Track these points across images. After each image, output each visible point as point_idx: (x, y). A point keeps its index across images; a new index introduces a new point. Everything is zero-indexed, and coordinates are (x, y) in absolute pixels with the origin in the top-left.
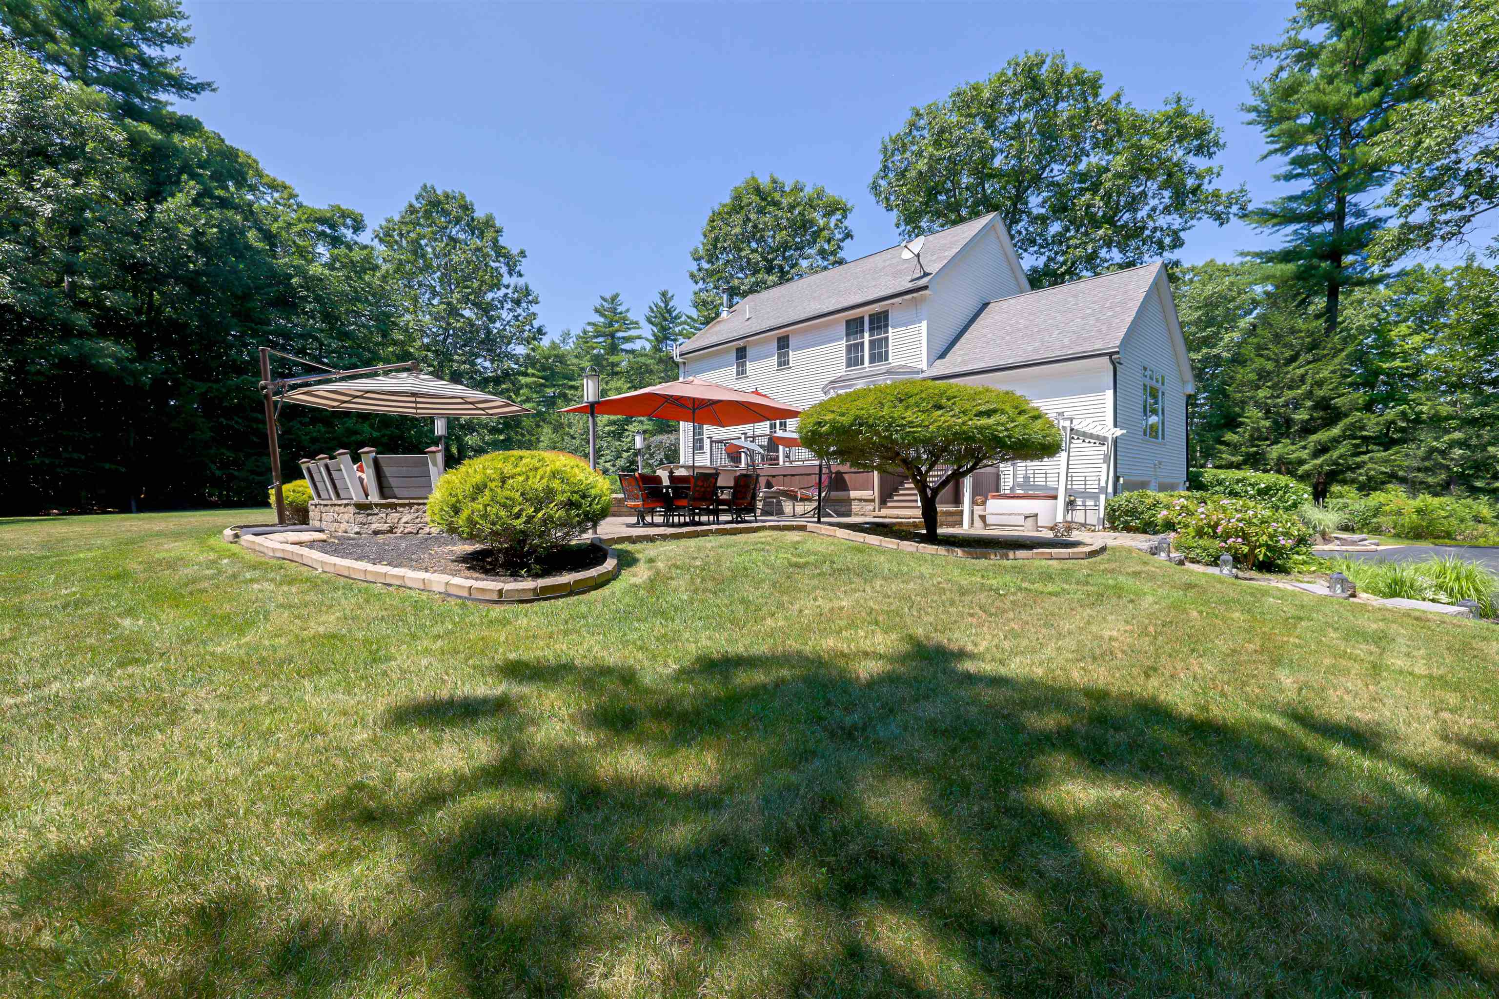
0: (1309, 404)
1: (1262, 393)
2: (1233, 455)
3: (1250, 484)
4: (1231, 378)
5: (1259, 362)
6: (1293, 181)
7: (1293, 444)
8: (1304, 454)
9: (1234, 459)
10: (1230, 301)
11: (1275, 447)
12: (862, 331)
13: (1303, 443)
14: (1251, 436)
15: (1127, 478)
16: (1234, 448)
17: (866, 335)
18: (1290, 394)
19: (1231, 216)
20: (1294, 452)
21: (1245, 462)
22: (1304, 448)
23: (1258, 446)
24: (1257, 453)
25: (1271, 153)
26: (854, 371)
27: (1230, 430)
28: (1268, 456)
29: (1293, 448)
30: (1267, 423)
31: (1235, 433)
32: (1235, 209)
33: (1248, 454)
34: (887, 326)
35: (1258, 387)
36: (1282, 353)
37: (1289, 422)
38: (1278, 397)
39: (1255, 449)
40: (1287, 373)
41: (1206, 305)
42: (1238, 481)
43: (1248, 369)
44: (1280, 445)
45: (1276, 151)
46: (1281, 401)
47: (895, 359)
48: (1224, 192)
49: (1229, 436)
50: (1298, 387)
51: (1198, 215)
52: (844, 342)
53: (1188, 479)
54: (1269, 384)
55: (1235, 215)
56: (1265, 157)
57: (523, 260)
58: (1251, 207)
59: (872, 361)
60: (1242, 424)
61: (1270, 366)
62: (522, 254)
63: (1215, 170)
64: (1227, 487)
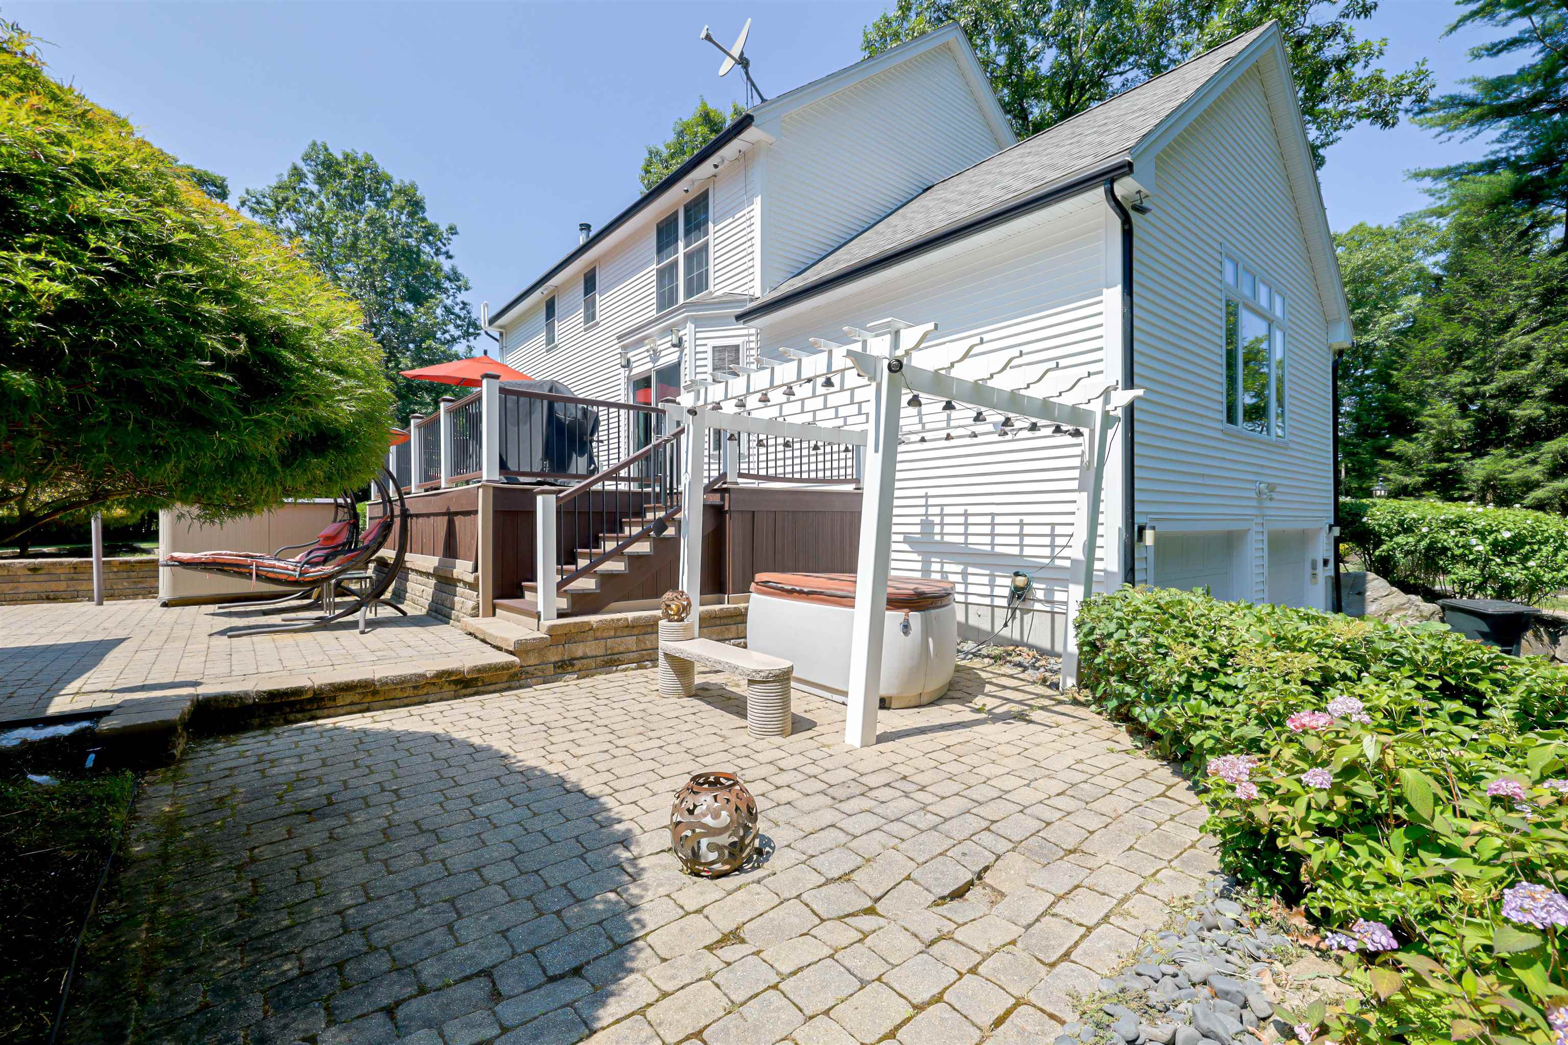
0: (1542, 390)
1: (1454, 380)
2: (1407, 475)
3: (1475, 531)
4: (1402, 356)
5: (1449, 331)
6: (1504, 54)
7: (1511, 456)
8: (1535, 473)
9: (1407, 480)
10: (1386, 274)
11: (1478, 461)
12: (677, 239)
13: (1531, 455)
14: (1437, 445)
15: (1162, 527)
16: (1407, 463)
17: (681, 244)
18: (1504, 378)
19: (1400, 114)
20: (1514, 469)
21: (1428, 486)
22: (1534, 462)
23: (1450, 460)
24: (1446, 471)
25: (1464, 20)
27: (1401, 436)
28: (1466, 475)
29: (1513, 462)
30: (1465, 424)
31: (1411, 440)
32: (1407, 102)
33: (1430, 472)
35: (1448, 371)
36: (1493, 312)
37: (1502, 421)
38: (1484, 382)
39: (1444, 465)
40: (1499, 345)
41: (1353, 281)
42: (1448, 524)
43: (1429, 342)
44: (1487, 459)
45: (1474, 14)
46: (1489, 389)
47: (718, 285)
48: (1389, 77)
49: (1400, 446)
50: (1520, 366)
51: (1346, 122)
52: (655, 265)
53: (1338, 521)
54: (1468, 363)
55: (1407, 111)
56: (1455, 28)
57: (453, 237)
58: (1433, 95)
60: (1418, 427)
61: (1470, 335)
62: (453, 230)
63: (1375, 48)
64: (1424, 536)
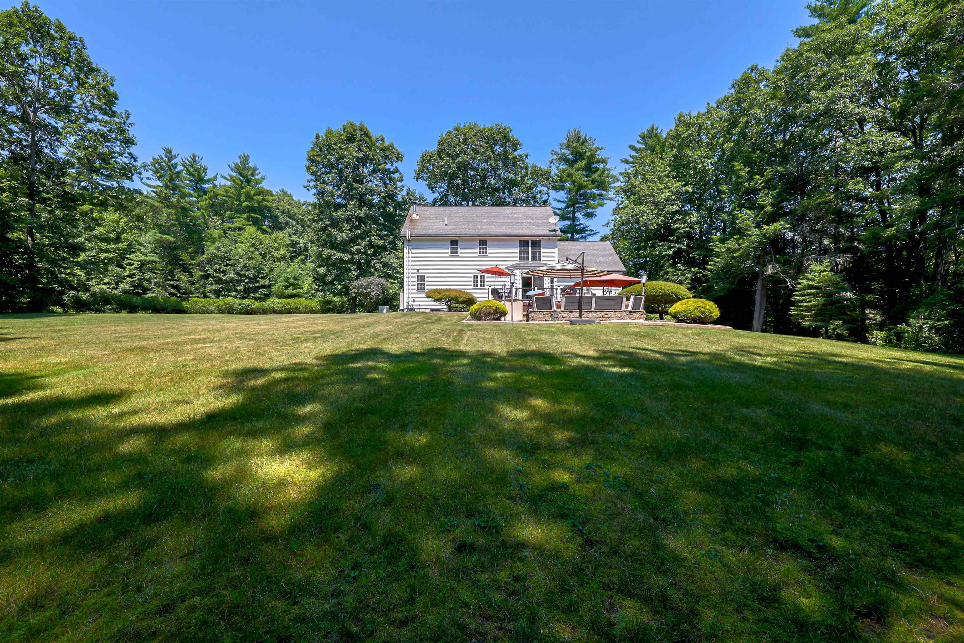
12: (528, 247)
17: (530, 248)
26: (524, 262)
34: (540, 247)
47: (543, 260)
52: (518, 249)
59: (532, 259)
